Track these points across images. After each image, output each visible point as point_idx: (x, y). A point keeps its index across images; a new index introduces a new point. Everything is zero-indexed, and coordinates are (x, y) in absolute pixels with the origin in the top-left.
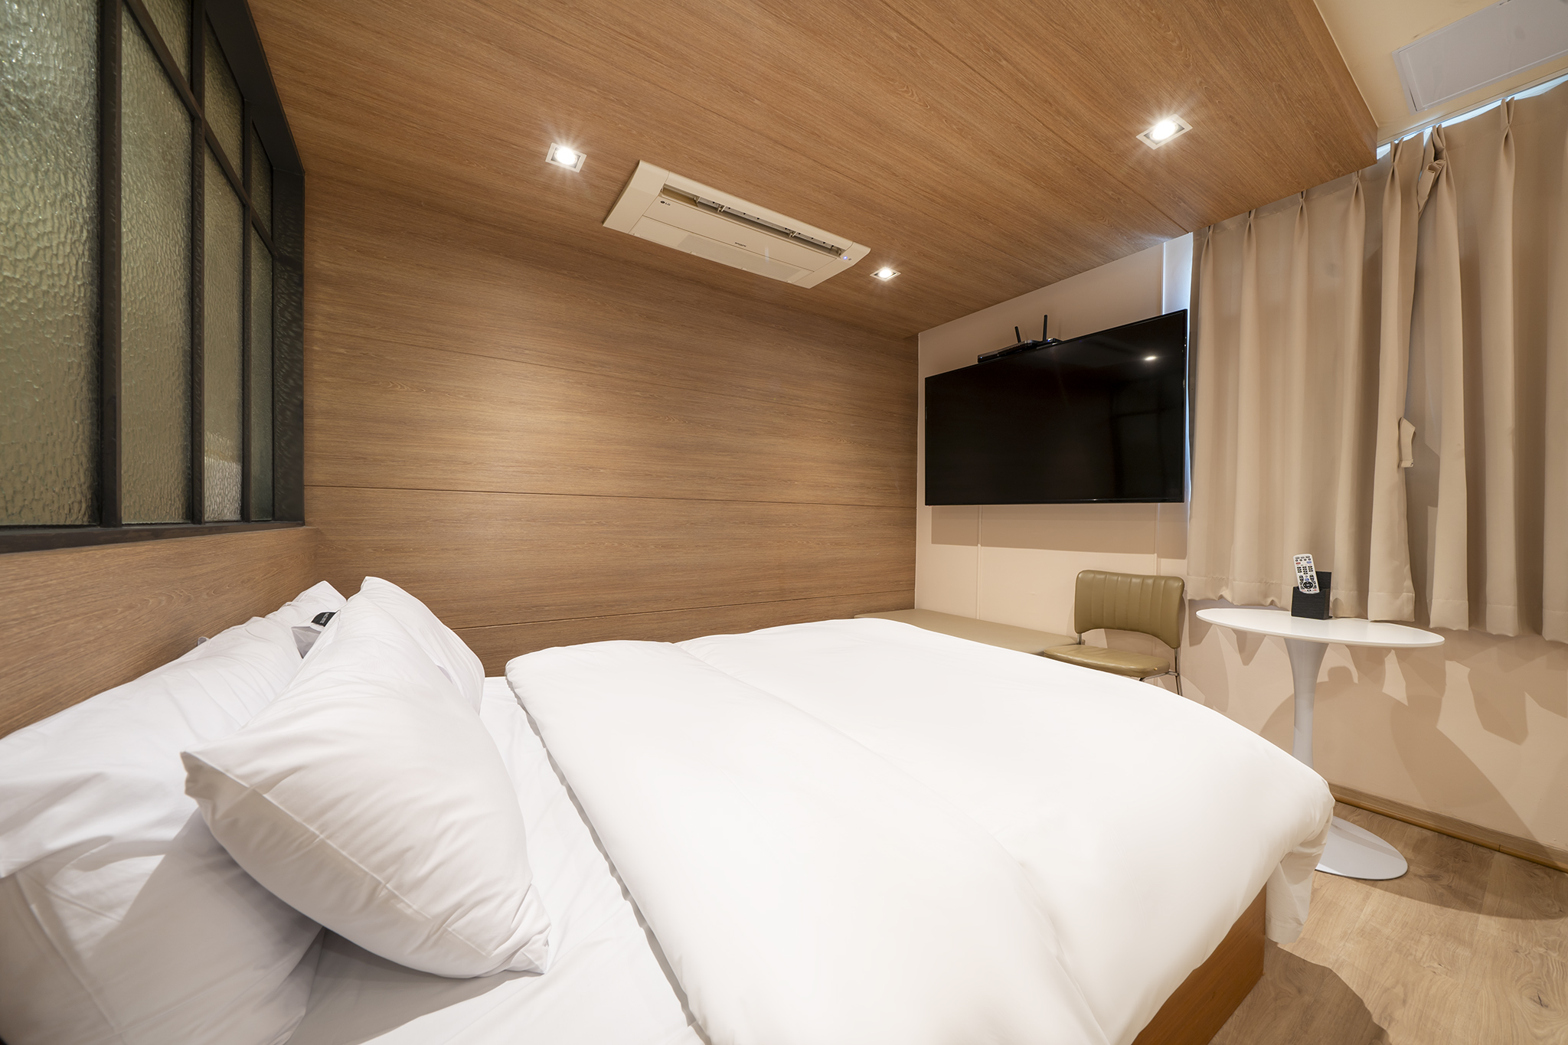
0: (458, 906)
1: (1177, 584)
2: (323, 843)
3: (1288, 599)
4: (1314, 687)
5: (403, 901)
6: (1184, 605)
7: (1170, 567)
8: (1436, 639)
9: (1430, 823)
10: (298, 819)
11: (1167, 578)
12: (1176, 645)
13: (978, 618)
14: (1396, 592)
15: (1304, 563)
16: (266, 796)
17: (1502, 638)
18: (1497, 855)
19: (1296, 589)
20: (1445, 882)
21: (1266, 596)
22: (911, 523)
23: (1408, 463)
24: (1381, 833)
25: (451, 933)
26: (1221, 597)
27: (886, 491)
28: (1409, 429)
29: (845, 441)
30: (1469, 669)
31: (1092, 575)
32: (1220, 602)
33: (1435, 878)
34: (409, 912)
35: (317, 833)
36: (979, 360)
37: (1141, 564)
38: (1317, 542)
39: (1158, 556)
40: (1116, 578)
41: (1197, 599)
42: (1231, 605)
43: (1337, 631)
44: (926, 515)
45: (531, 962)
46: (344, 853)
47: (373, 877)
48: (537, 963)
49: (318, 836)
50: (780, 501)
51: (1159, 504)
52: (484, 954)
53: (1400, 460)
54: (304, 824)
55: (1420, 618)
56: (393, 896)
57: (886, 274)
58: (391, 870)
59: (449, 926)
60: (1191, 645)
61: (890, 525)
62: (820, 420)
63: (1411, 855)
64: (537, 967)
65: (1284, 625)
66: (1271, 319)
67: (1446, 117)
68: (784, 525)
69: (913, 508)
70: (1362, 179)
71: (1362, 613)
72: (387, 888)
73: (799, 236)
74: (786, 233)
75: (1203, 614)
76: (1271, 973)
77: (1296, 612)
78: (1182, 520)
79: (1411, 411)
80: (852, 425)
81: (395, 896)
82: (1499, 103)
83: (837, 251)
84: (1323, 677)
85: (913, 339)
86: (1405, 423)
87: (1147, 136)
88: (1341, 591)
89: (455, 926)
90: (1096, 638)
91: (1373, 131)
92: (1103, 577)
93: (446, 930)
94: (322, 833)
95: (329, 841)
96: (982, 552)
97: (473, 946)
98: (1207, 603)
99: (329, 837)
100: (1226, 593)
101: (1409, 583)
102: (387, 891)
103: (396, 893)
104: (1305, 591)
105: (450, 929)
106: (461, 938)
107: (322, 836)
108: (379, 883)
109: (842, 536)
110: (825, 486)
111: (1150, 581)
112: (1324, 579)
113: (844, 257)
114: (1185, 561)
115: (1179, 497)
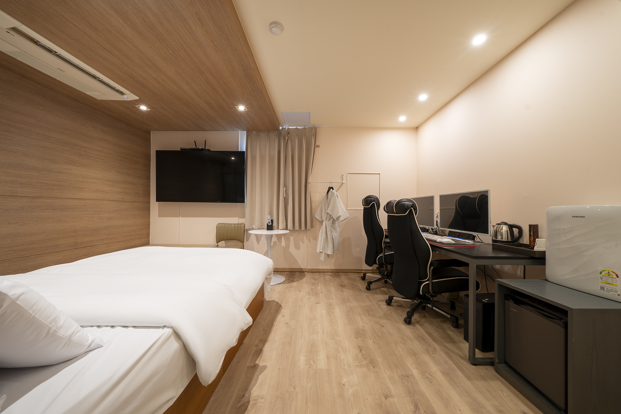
0: (73, 332)
1: (243, 225)
2: (34, 316)
3: (266, 227)
4: (271, 246)
5: (58, 332)
6: (245, 231)
7: (241, 221)
8: (289, 231)
9: (288, 270)
10: (27, 309)
11: (241, 224)
12: (243, 242)
13: (180, 244)
14: (283, 223)
15: (269, 218)
16: (17, 302)
17: (297, 230)
18: (297, 273)
19: (267, 224)
20: (290, 279)
21: (262, 226)
22: (148, 209)
23: (284, 196)
24: (281, 275)
25: (73, 340)
26: (253, 228)
27: (136, 195)
28: (285, 189)
29: (114, 172)
30: (293, 238)
31: (221, 225)
32: (253, 229)
33: (289, 279)
34: (61, 335)
35: (32, 313)
36: (181, 149)
37: (234, 220)
38: (271, 214)
39: (238, 218)
40: (227, 225)
41: (248, 229)
42: (255, 229)
43: (274, 232)
44: (155, 206)
45: (98, 344)
46: (40, 319)
47: (49, 326)
48: (100, 344)
49: (32, 315)
50: (74, 198)
51: (238, 203)
52: (84, 344)
53: (283, 195)
54: (29, 310)
55: (286, 228)
56: (55, 331)
57: (143, 108)
58: (53, 324)
59: (72, 338)
60: (246, 242)
61: (138, 210)
62: (100, 160)
63: (286, 277)
64: (101, 345)
65: (265, 232)
66: (262, 158)
67: (289, 126)
68: (77, 210)
69: (149, 203)
70: (277, 132)
71: (278, 229)
72: (53, 329)
73: (102, 80)
74: (94, 77)
75: (250, 232)
76: (265, 305)
77: (268, 229)
78: (244, 208)
79: (285, 186)
80: (118, 164)
81: (56, 331)
82: (295, 127)
83: (122, 93)
84: (272, 244)
85: (148, 133)
86: (284, 187)
87: (238, 107)
88: (275, 224)
89: (74, 338)
90: (222, 243)
91: (279, 124)
92: (224, 225)
93: (71, 340)
94: (33, 313)
95: (36, 316)
96: (182, 219)
97: (81, 343)
98: (250, 229)
99: (36, 314)
100: (254, 227)
101: (285, 221)
102: (53, 330)
103: (56, 330)
104: (269, 224)
105: (73, 339)
106: (77, 341)
107: (33, 314)
108: (50, 328)
109: (112, 215)
110: (103, 192)
111: (236, 225)
112: (272, 221)
113: (125, 96)
114: (245, 219)
115: (243, 201)
